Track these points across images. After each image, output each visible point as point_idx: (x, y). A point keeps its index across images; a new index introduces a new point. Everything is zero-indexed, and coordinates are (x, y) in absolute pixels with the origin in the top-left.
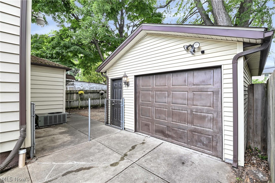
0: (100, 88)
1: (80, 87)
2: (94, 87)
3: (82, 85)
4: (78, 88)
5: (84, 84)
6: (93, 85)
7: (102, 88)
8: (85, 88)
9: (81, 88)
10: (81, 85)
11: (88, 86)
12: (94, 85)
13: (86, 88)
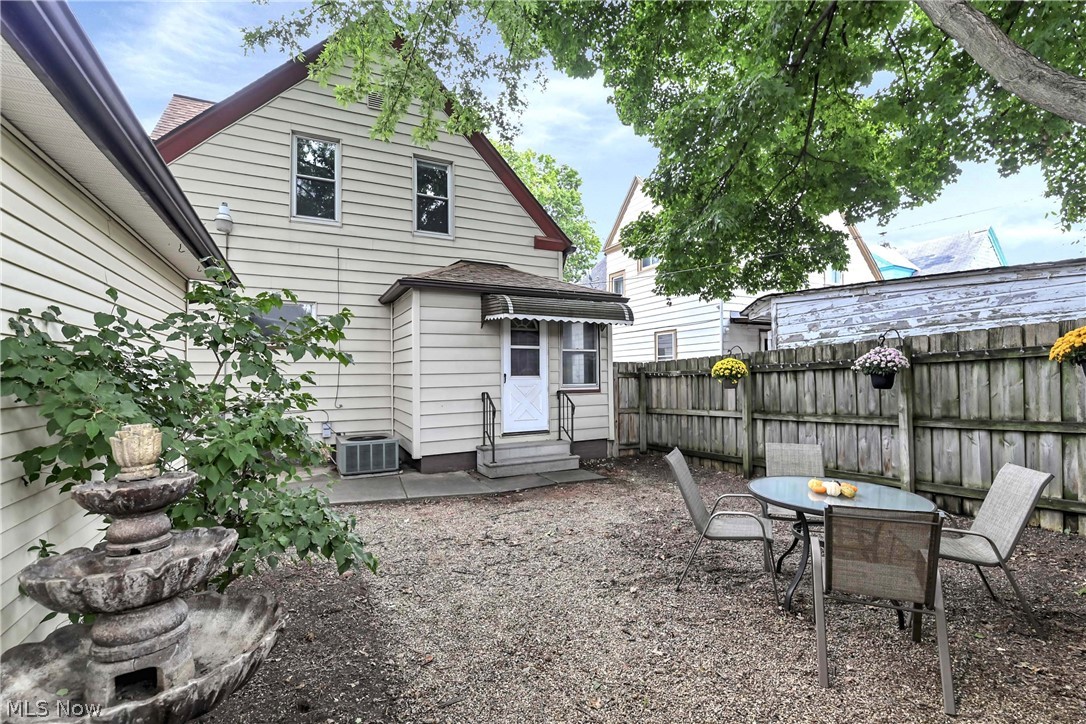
0: (984, 314)
1: (802, 328)
2: (909, 314)
3: (814, 318)
4: (792, 338)
5: (827, 304)
6: (899, 301)
7: (1006, 309)
8: (835, 334)
9: (807, 336)
10: (810, 318)
11: (856, 319)
12: (912, 300)
13: (843, 331)
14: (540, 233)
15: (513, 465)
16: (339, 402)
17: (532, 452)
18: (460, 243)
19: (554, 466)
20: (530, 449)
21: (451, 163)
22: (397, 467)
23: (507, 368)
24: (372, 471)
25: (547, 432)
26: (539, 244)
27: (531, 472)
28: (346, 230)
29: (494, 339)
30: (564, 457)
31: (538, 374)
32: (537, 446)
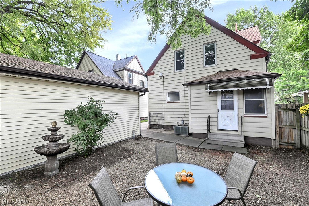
14: (253, 53)
15: (214, 140)
16: (185, 116)
17: (226, 137)
18: (218, 66)
19: (232, 144)
20: (225, 136)
21: (215, 41)
22: (187, 134)
23: (219, 107)
24: (184, 134)
25: (237, 131)
26: (252, 57)
27: (221, 144)
28: (186, 71)
29: (215, 98)
30: (238, 142)
31: (233, 110)
32: (228, 136)
